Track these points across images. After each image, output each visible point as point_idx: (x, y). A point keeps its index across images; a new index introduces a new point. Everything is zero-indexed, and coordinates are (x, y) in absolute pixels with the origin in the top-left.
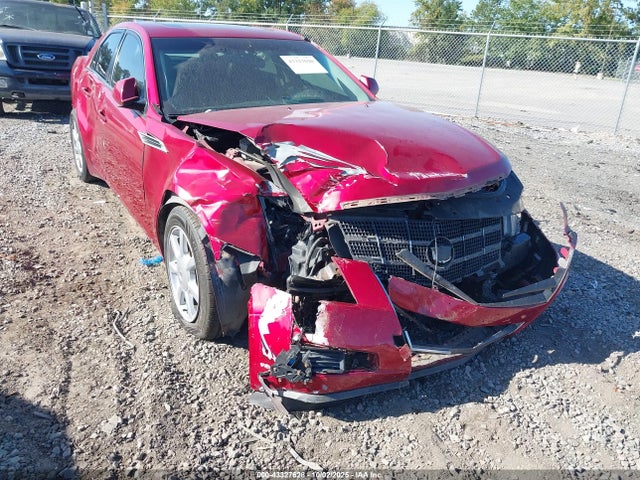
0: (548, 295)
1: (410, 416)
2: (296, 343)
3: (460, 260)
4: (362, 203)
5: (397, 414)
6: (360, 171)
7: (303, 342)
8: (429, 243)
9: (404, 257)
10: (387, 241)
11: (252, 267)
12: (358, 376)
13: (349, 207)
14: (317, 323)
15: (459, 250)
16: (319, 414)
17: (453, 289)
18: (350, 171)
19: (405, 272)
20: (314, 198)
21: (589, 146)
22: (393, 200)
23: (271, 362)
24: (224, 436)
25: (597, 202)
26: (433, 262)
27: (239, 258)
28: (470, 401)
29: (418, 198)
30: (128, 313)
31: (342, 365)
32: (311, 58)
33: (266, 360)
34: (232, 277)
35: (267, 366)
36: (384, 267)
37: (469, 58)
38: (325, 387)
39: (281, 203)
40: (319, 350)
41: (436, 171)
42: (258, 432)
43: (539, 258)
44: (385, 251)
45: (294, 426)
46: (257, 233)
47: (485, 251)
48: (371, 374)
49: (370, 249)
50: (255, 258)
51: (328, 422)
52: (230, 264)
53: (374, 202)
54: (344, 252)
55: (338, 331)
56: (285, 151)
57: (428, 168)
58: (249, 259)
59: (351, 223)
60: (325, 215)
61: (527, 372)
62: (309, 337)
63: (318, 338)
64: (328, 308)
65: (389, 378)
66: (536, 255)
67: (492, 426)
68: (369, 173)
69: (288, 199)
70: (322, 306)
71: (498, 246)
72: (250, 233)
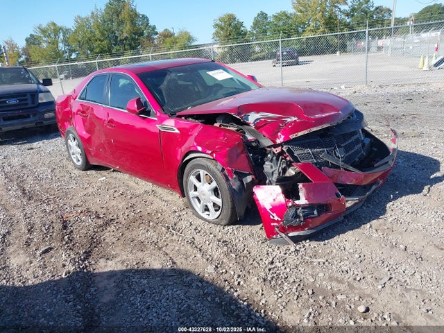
0: (391, 163)
1: (351, 232)
2: (290, 207)
3: (348, 154)
4: (300, 134)
5: (344, 232)
6: (294, 119)
7: (294, 205)
8: (333, 148)
9: (324, 157)
10: (315, 150)
11: (249, 179)
12: (324, 217)
13: (294, 137)
14: (300, 194)
15: (347, 149)
16: (308, 241)
17: (351, 168)
18: (289, 120)
19: (326, 164)
20: (273, 137)
21: (355, 95)
22: (314, 129)
23: (277, 221)
24: (271, 260)
25: (377, 123)
26: (338, 157)
27: (241, 176)
28: (373, 220)
29: (325, 126)
30: (175, 224)
31: (315, 212)
32: (221, 70)
33: (274, 221)
34: (239, 187)
35: (275, 224)
36: (316, 164)
37: (256, 56)
38: (310, 225)
39: (254, 144)
40: (304, 207)
41: (327, 112)
42: (285, 254)
43: (376, 150)
44: (316, 156)
45: (300, 248)
46: (247, 161)
47: (356, 148)
48: (329, 214)
49: (308, 156)
50: (249, 175)
51: (314, 244)
52: (237, 180)
53: (306, 132)
54: (296, 160)
55: (311, 195)
56: (253, 117)
57: (322, 111)
58: (246, 175)
59: (296, 145)
60: (281, 145)
61: (391, 203)
62: (297, 202)
63: (302, 201)
64: (304, 186)
65: (336, 216)
66: (374, 149)
67: (390, 226)
68: (299, 119)
69: (257, 141)
70: (300, 186)
71: (360, 145)
72: (243, 163)
